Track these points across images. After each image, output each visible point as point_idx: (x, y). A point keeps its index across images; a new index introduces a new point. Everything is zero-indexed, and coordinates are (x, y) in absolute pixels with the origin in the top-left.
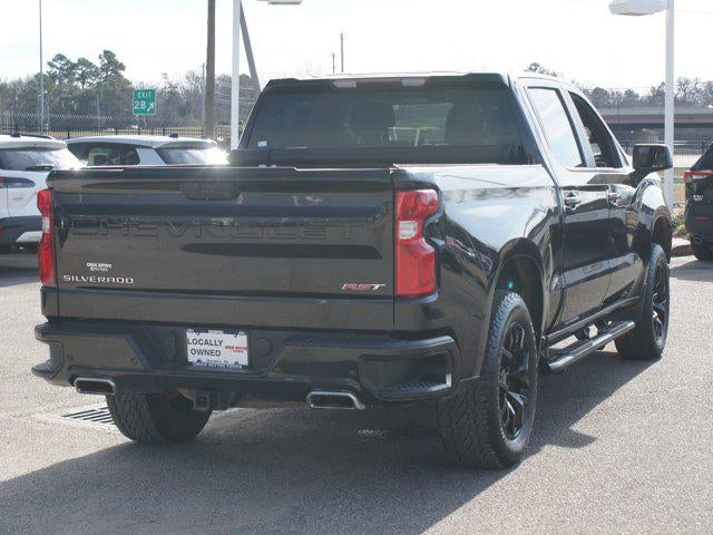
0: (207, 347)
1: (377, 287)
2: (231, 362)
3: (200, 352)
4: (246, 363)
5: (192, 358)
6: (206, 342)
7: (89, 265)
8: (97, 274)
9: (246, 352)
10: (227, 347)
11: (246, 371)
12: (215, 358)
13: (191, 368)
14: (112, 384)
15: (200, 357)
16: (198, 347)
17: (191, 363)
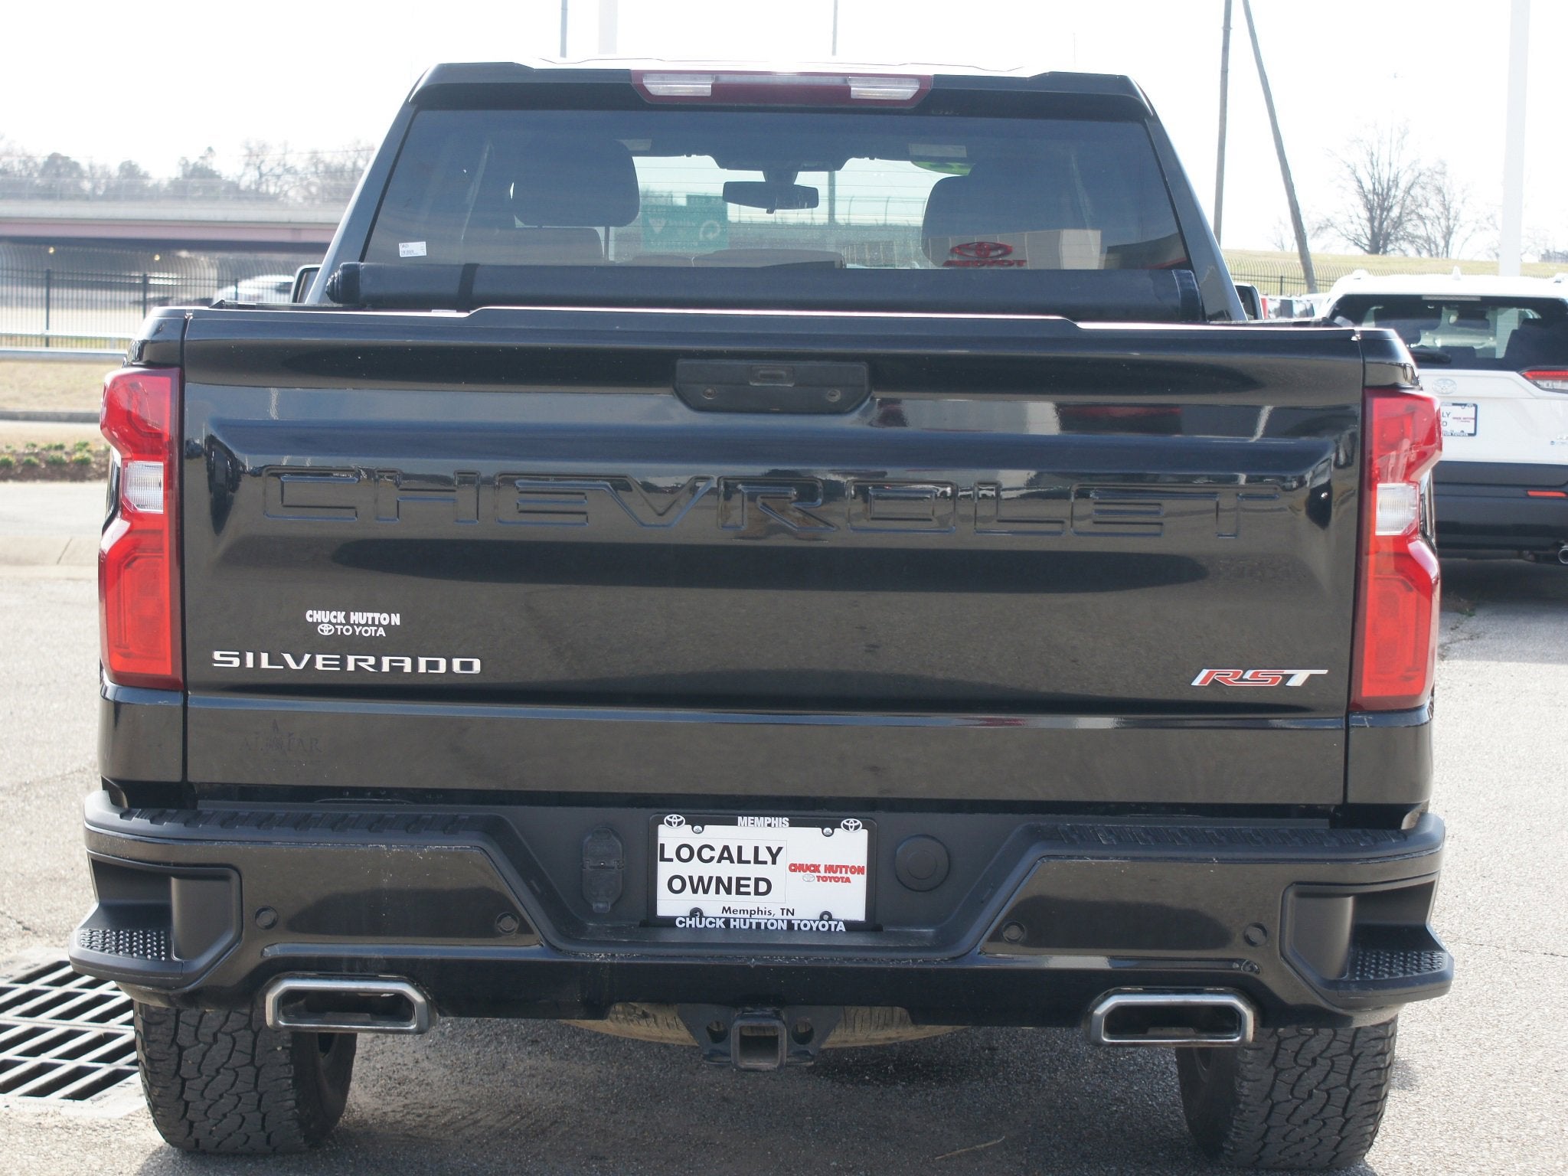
0: (728, 870)
1: (1299, 678)
2: (807, 912)
3: (700, 885)
4: (859, 914)
5: (669, 904)
6: (726, 854)
7: (313, 616)
8: (342, 645)
9: (860, 882)
10: (795, 868)
11: (859, 940)
12: (751, 902)
13: (667, 936)
14: (417, 997)
15: (700, 900)
16: (695, 869)
17: (669, 922)
